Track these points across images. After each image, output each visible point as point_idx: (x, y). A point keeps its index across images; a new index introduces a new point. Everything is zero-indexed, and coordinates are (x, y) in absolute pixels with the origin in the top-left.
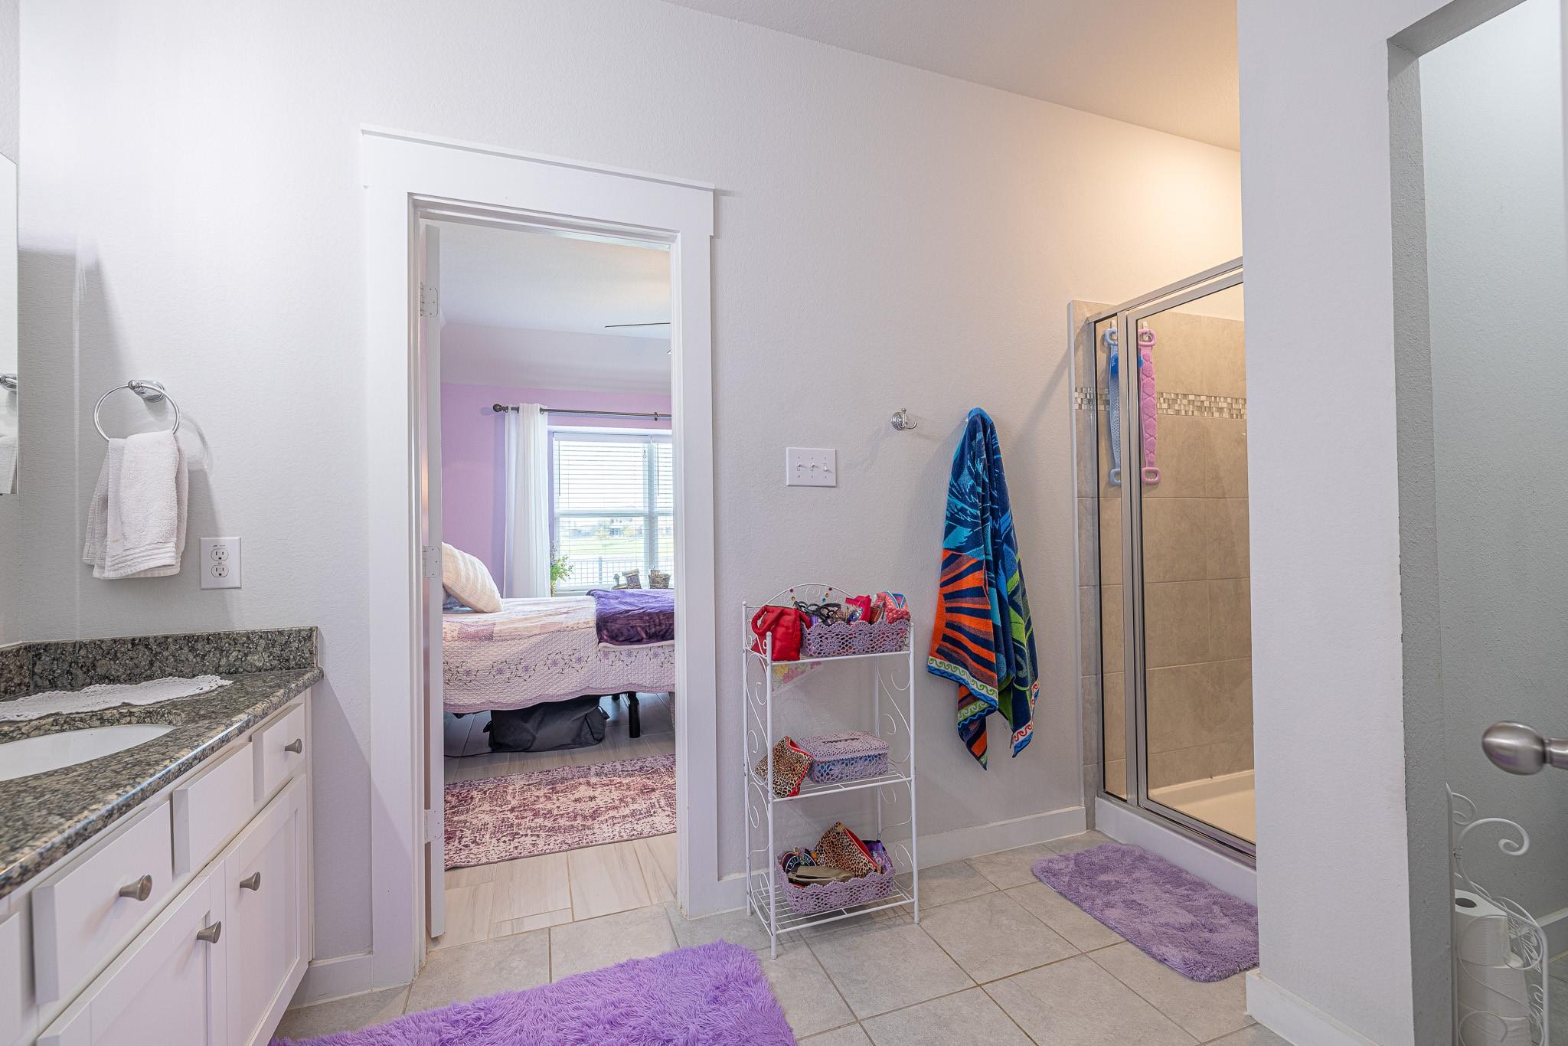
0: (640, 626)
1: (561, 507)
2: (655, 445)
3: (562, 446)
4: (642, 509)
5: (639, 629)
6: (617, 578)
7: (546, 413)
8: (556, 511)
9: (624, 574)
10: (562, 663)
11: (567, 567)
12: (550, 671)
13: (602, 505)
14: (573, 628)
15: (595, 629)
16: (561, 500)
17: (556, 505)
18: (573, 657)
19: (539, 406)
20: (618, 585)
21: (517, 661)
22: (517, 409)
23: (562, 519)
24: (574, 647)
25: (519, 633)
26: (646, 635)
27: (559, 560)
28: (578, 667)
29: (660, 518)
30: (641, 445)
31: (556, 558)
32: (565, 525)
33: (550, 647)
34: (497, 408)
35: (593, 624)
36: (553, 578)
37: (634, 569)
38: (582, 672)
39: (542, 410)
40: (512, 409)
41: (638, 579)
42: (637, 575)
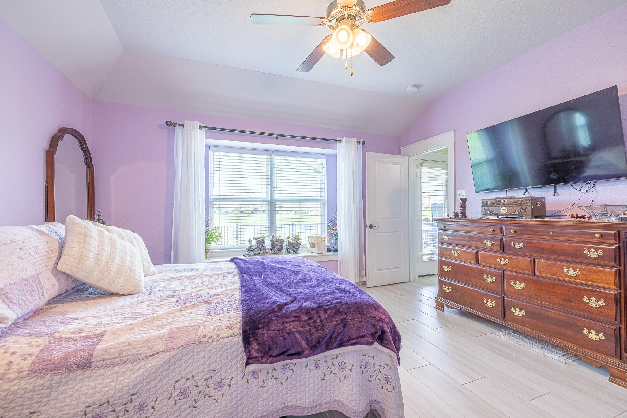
0: (298, 332)
1: (214, 194)
2: (275, 157)
3: (215, 155)
4: (265, 197)
5: (298, 336)
6: (250, 241)
7: (204, 129)
8: (211, 197)
9: (255, 239)
10: (195, 391)
11: (217, 234)
12: (176, 407)
13: (241, 194)
14: (211, 337)
15: (241, 338)
16: (214, 191)
17: (211, 194)
18: (210, 381)
19: (199, 124)
20: (251, 246)
21: (126, 398)
22: (183, 125)
23: (215, 203)
24: (212, 367)
25: (134, 352)
26: (308, 344)
27: (212, 230)
28: (217, 394)
29: (277, 203)
30: (265, 157)
31: (210, 229)
32: (215, 206)
33: (178, 370)
34: (169, 124)
35: (237, 329)
36: (207, 241)
37: (262, 235)
38: (223, 401)
39: (200, 127)
40: (179, 125)
41: (264, 242)
42: (263, 240)
